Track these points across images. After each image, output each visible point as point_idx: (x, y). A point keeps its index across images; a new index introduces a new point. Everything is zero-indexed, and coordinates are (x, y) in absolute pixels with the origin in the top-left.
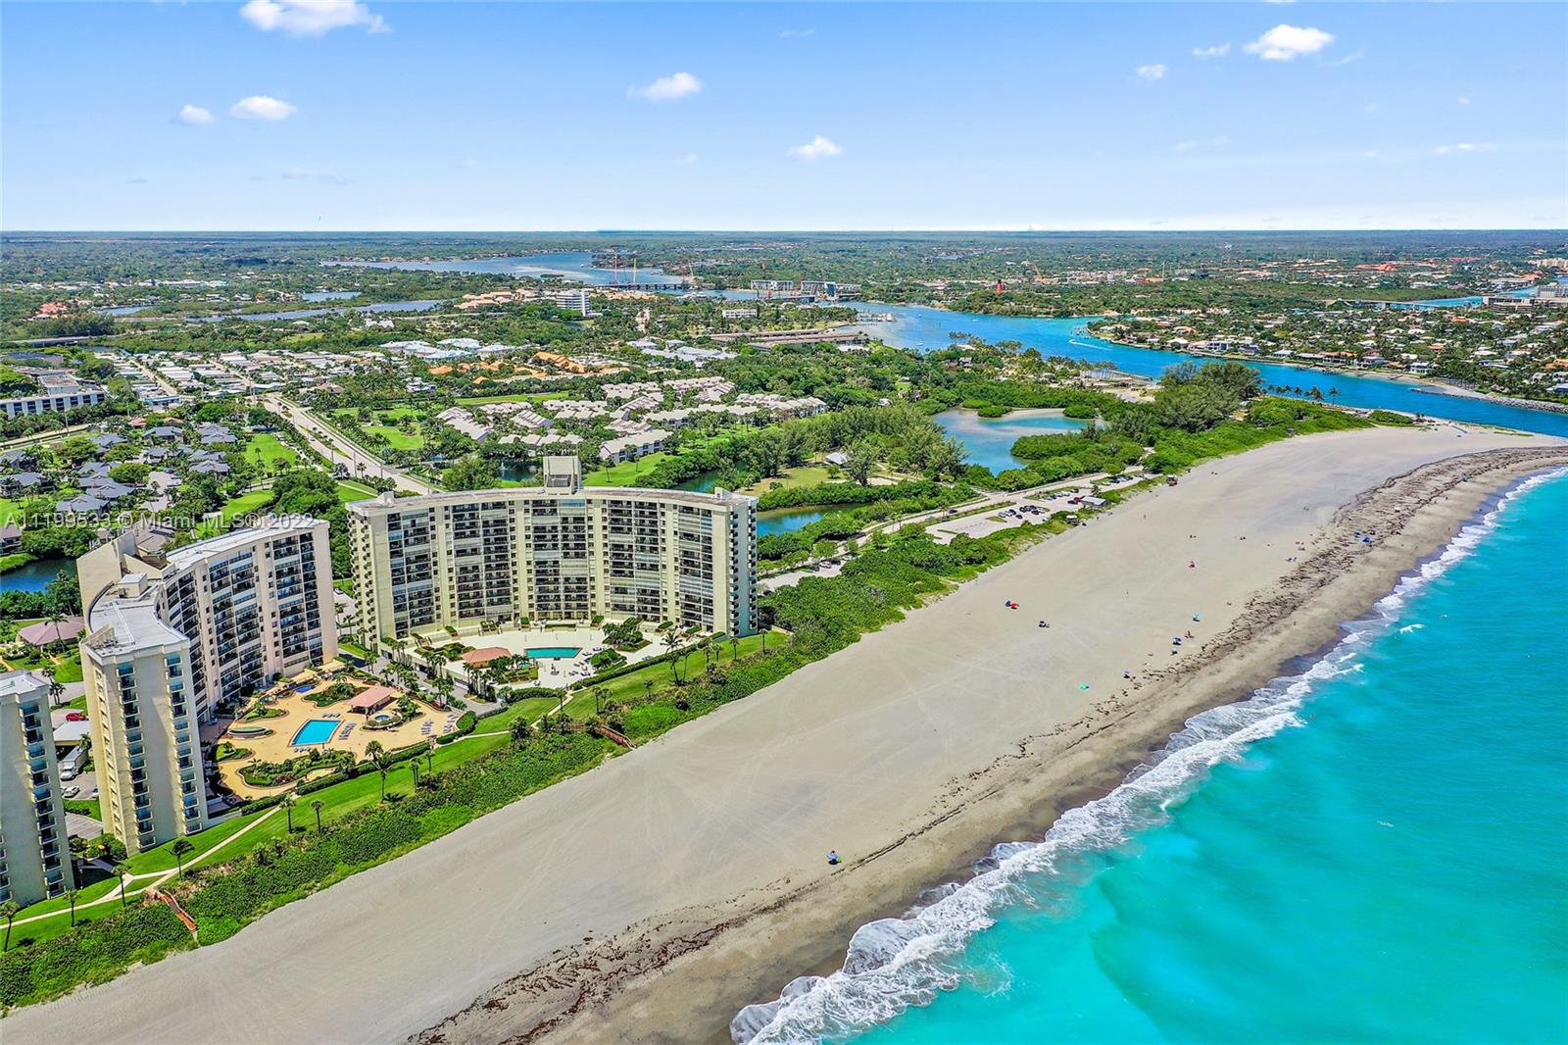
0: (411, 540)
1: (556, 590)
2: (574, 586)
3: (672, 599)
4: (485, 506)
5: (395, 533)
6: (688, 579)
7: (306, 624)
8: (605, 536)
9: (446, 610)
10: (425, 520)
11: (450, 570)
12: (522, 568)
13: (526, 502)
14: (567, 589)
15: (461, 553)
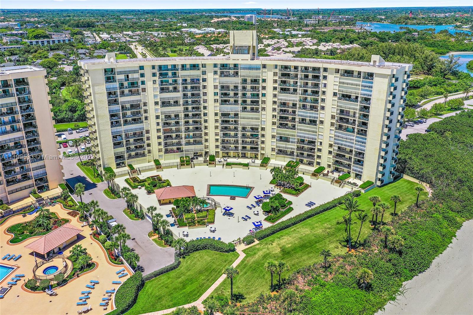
0: (126, 91)
1: (236, 135)
2: (249, 134)
3: (325, 149)
4: (183, 67)
5: (111, 85)
6: (342, 134)
8: (275, 96)
9: (155, 147)
10: (136, 76)
11: (157, 117)
12: (211, 118)
13: (215, 65)
14: (244, 135)
15: (165, 104)
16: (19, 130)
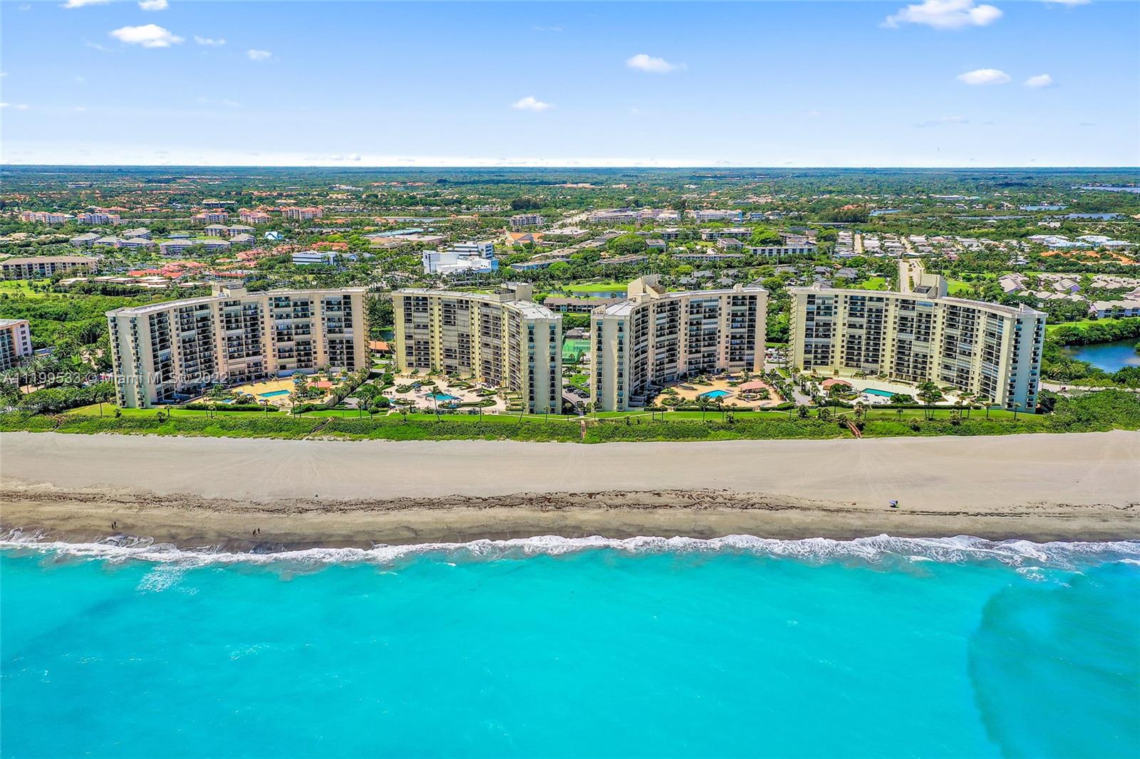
0: (822, 312)
1: (908, 361)
2: (920, 360)
3: (977, 377)
4: (871, 299)
5: (811, 306)
6: (987, 364)
7: (746, 346)
8: (943, 329)
9: (837, 360)
10: (831, 302)
11: (844, 336)
12: (889, 342)
13: (897, 300)
14: (916, 361)
15: (852, 326)
16: (745, 327)
